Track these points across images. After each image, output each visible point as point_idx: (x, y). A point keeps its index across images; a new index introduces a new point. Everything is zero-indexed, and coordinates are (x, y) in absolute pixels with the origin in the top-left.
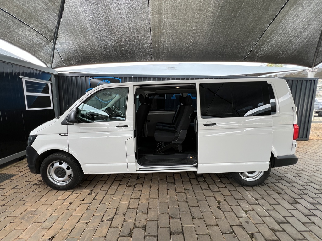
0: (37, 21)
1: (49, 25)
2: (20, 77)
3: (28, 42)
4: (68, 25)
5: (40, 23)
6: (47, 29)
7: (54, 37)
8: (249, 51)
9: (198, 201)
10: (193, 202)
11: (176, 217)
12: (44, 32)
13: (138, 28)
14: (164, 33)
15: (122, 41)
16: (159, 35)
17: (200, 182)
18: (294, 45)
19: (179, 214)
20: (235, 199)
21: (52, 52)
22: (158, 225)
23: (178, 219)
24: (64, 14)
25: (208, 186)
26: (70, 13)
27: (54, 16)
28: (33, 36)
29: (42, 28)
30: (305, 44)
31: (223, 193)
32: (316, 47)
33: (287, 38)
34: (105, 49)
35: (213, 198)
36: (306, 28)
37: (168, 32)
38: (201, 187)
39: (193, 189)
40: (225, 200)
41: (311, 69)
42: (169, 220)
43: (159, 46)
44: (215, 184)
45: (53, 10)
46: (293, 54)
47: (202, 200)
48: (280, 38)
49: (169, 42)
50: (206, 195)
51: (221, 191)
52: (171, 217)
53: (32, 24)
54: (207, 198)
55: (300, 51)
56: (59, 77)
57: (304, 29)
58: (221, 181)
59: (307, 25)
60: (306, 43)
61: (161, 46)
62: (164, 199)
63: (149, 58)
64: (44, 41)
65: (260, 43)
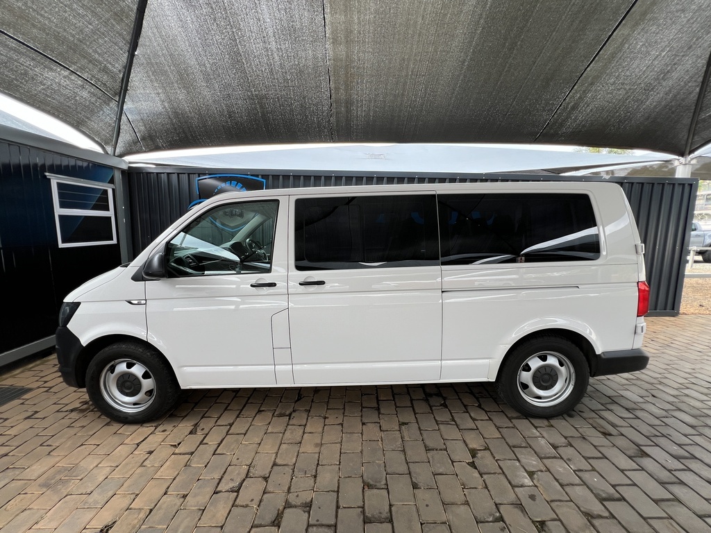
0: (85, 57)
1: (110, 64)
2: (46, 176)
3: (65, 100)
4: (152, 64)
5: (90, 61)
6: (106, 72)
7: (121, 88)
8: (546, 121)
9: (428, 449)
10: (416, 452)
11: (378, 484)
12: (99, 80)
13: (301, 72)
14: (358, 83)
15: (267, 99)
16: (348, 87)
17: (434, 408)
18: (644, 107)
19: (384, 478)
20: (508, 445)
21: (116, 121)
22: (337, 502)
23: (383, 489)
24: (141, 41)
25: (452, 416)
26: (155, 39)
27: (121, 44)
28: (76, 87)
29: (95, 72)
30: (667, 105)
31: (482, 433)
32: (693, 111)
33: (627, 93)
34: (230, 117)
35: (461, 444)
36: (668, 72)
37: (367, 81)
38: (435, 419)
39: (417, 422)
40: (487, 448)
41: (682, 159)
42: (363, 492)
43: (348, 111)
44: (468, 412)
45: (118, 33)
46: (642, 128)
47: (436, 447)
48: (611, 93)
49: (370, 101)
50: (445, 437)
51: (479, 426)
52: (367, 485)
53: (74, 63)
54: (448, 443)
55: (659, 120)
56: (132, 175)
57: (665, 74)
58: (480, 406)
59: (670, 64)
60: (671, 102)
61: (353, 109)
62: (353, 444)
63: (326, 135)
64: (99, 99)
65: (569, 103)
